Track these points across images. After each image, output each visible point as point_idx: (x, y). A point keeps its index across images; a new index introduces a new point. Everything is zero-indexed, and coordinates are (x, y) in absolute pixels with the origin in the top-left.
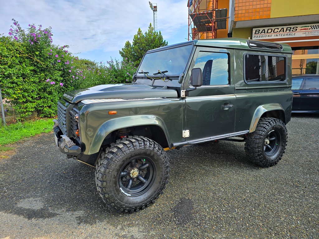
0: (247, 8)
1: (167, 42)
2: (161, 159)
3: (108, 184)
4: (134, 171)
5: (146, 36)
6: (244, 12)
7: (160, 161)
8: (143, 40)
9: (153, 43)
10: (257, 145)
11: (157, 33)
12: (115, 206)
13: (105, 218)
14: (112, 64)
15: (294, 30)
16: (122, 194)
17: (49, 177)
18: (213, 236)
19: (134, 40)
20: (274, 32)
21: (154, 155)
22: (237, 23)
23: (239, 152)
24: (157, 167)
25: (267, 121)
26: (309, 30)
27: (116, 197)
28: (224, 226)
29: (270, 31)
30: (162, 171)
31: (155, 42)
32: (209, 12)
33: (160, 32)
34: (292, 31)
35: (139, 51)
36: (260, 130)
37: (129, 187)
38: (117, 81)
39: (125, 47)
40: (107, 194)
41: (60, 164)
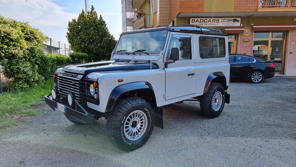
15: (217, 21)
26: (226, 22)
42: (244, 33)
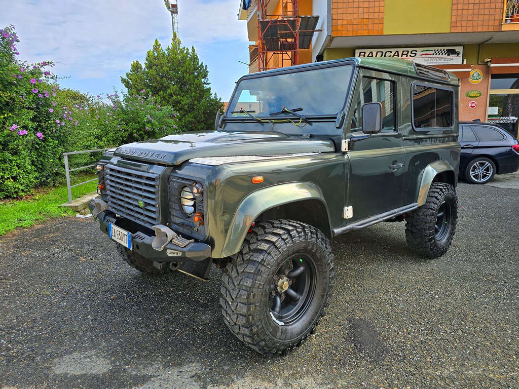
0: (350, 17)
1: (206, 66)
2: (325, 257)
3: (258, 308)
4: (283, 280)
5: (169, 54)
6: (345, 22)
7: (324, 260)
8: (164, 61)
9: (182, 67)
10: (428, 225)
11: (188, 49)
12: (266, 345)
13: (245, 371)
14: (116, 100)
15: (412, 55)
16: (274, 323)
17: (87, 309)
18: (437, 373)
19: (147, 60)
20: (385, 56)
21: (316, 251)
22: (335, 39)
23: (382, 238)
24: (319, 272)
25: (437, 188)
26: (431, 56)
27: (267, 329)
28: (441, 355)
29: (379, 54)
30: (325, 278)
31: (184, 65)
32: (291, 19)
33: (193, 48)
34: (410, 56)
35: (158, 78)
36: (430, 202)
37: (278, 309)
38: (127, 130)
39: (130, 70)
40: (255, 327)
41: (93, 284)
42: (470, 79)
